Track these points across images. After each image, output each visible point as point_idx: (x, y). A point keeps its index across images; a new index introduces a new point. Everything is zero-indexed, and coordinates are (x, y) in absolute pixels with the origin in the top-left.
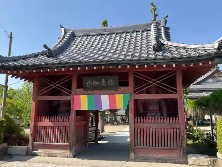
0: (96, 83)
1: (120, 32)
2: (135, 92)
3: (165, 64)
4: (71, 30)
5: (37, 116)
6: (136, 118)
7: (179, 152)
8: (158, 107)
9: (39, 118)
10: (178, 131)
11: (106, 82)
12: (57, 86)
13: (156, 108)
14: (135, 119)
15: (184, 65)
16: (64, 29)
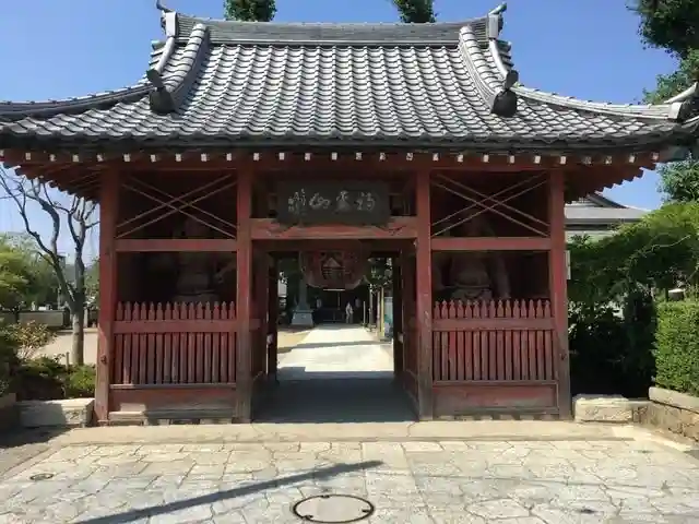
0: (318, 202)
1: (351, 44)
2: (433, 230)
3: (538, 154)
4: (202, 22)
5: (120, 305)
6: (437, 303)
7: (550, 390)
8: (485, 274)
9: (124, 309)
10: (547, 336)
11: (352, 201)
12: (183, 207)
13: (481, 275)
14: (433, 306)
15: (588, 161)
16: (173, 14)
